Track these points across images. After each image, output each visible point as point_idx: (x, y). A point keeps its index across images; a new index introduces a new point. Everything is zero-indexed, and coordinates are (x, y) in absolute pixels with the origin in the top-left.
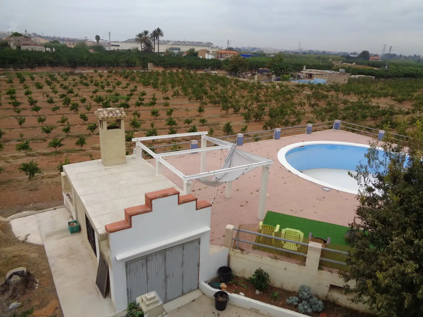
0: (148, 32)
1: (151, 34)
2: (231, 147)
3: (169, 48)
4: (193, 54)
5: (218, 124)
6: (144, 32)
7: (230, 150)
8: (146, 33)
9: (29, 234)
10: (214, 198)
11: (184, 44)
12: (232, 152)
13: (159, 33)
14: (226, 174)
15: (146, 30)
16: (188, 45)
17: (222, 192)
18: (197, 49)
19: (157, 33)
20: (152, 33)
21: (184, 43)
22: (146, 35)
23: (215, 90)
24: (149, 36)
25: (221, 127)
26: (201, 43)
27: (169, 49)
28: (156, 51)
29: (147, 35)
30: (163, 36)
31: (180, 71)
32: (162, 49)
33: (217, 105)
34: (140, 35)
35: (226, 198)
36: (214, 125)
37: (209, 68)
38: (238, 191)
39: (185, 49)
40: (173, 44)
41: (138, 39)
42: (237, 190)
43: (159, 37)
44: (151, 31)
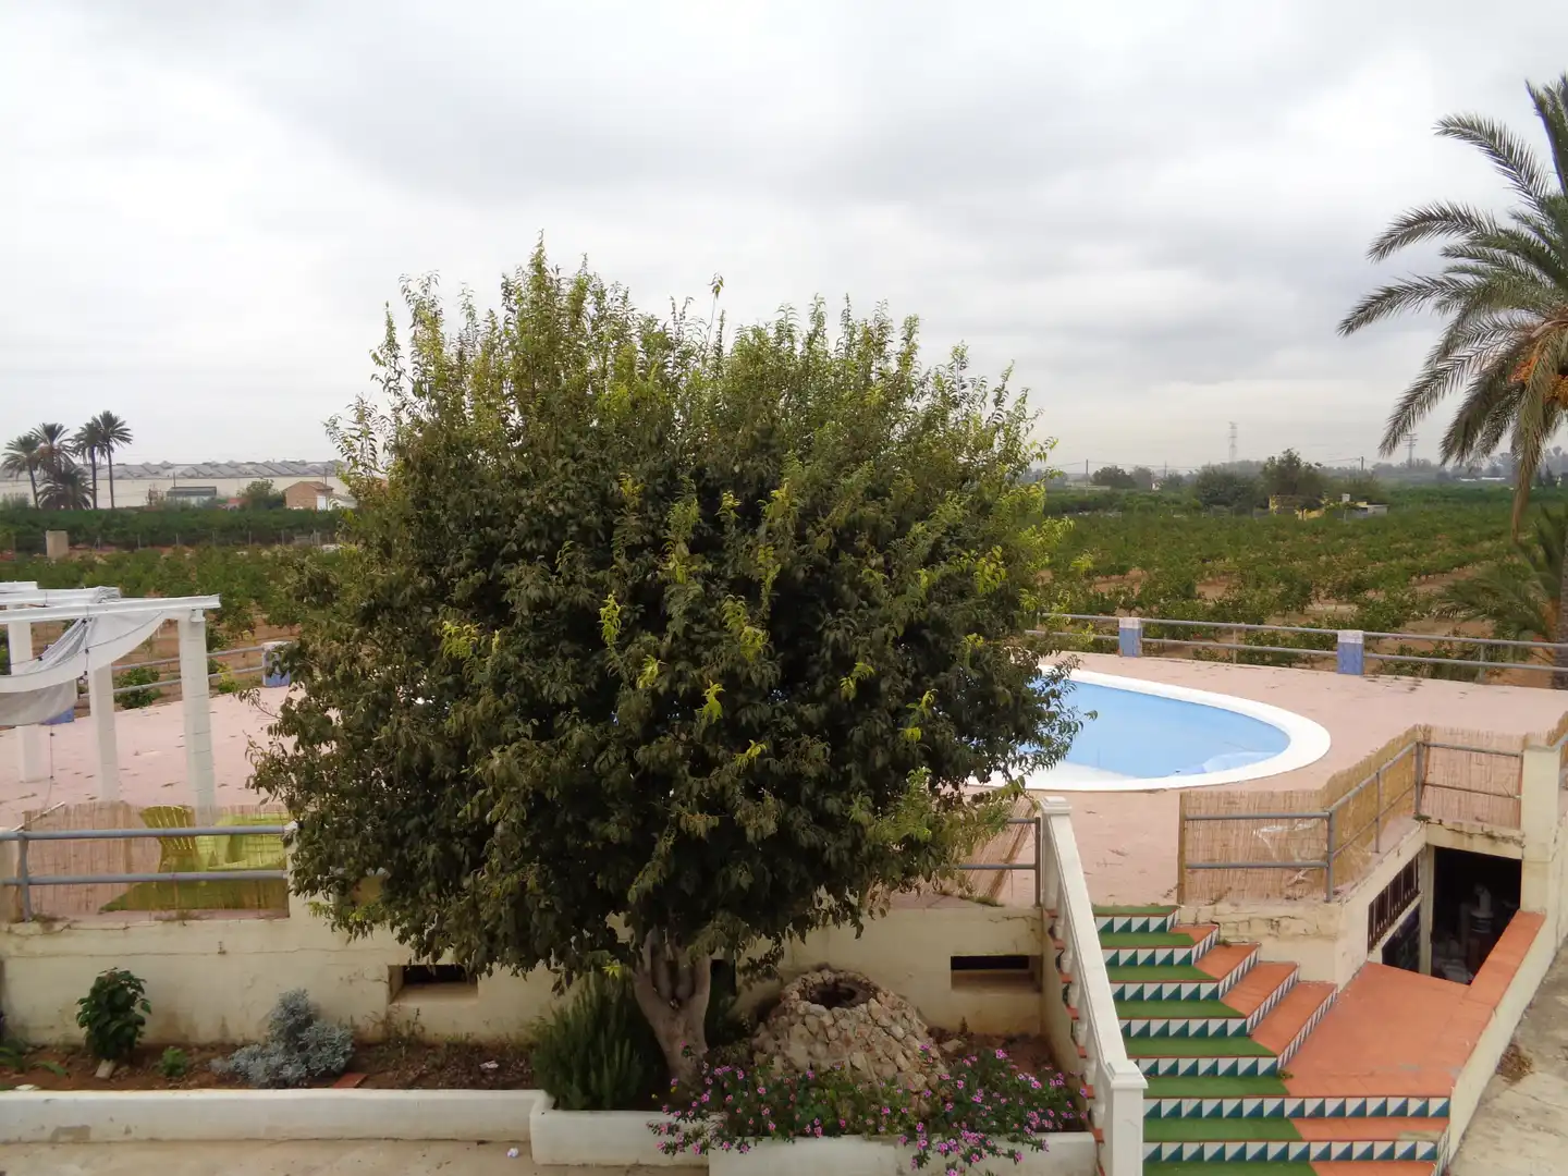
0: (61, 428)
1: (78, 438)
3: (168, 489)
6: (40, 429)
8: (52, 432)
11: (233, 472)
13: (112, 432)
15: (49, 422)
16: (248, 475)
18: (280, 485)
19: (104, 432)
20: (79, 431)
21: (234, 470)
22: (52, 439)
24: (69, 444)
26: (304, 464)
27: (169, 493)
28: (104, 502)
29: (56, 443)
30: (128, 440)
34: (26, 444)
37: (317, 535)
39: (231, 489)
40: (184, 476)
41: (14, 457)
43: (114, 445)
44: (73, 425)
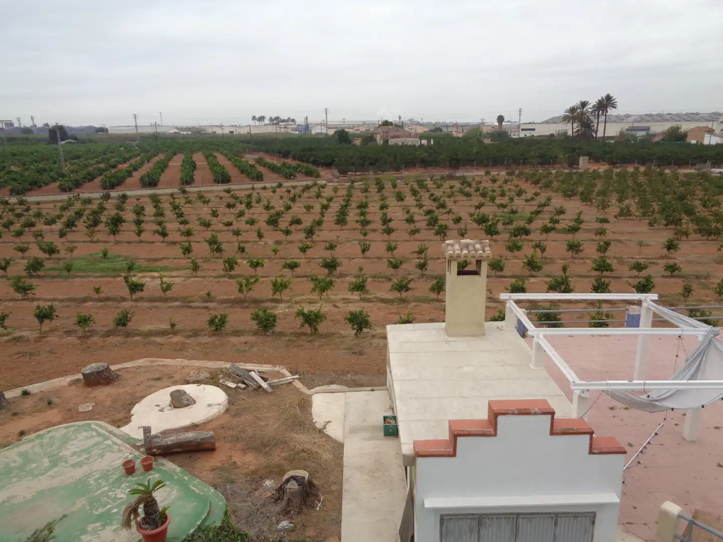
0: (588, 102)
1: (594, 106)
2: (705, 333)
3: (627, 128)
4: (676, 136)
5: (707, 277)
6: (579, 103)
7: (700, 338)
8: (584, 104)
9: (330, 422)
10: (656, 434)
11: (659, 118)
12: (706, 344)
13: (609, 103)
14: (678, 392)
15: (583, 100)
16: (667, 120)
17: (676, 425)
18: (685, 127)
19: (606, 103)
20: (595, 103)
21: (661, 118)
22: (583, 107)
23: (713, 206)
24: (590, 110)
25: (713, 283)
26: (698, 114)
27: (627, 130)
28: (600, 134)
29: (585, 109)
30: (615, 107)
31: (642, 169)
32: (613, 130)
33: (712, 237)
34: (573, 110)
35: (684, 439)
36: (697, 277)
37: (709, 163)
38: (717, 430)
39: (659, 128)
40: (635, 121)
41: (567, 116)
42: (717, 428)
43: (609, 110)
44: (593, 101)
